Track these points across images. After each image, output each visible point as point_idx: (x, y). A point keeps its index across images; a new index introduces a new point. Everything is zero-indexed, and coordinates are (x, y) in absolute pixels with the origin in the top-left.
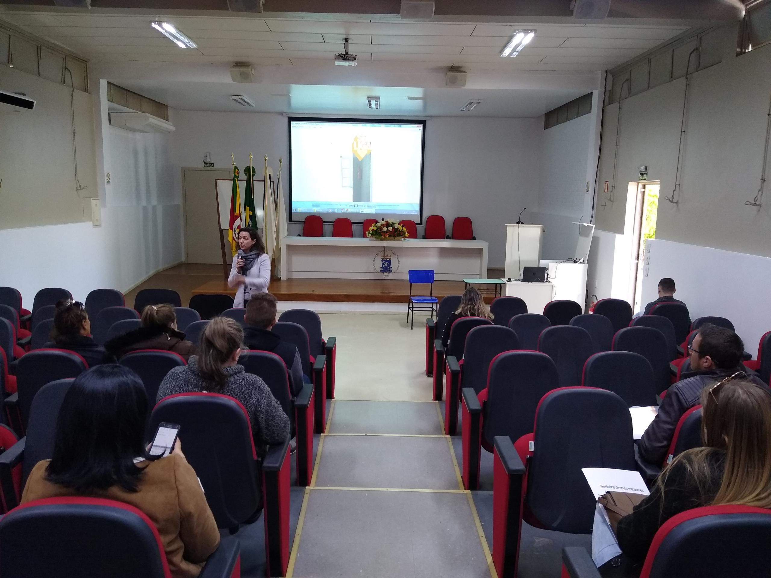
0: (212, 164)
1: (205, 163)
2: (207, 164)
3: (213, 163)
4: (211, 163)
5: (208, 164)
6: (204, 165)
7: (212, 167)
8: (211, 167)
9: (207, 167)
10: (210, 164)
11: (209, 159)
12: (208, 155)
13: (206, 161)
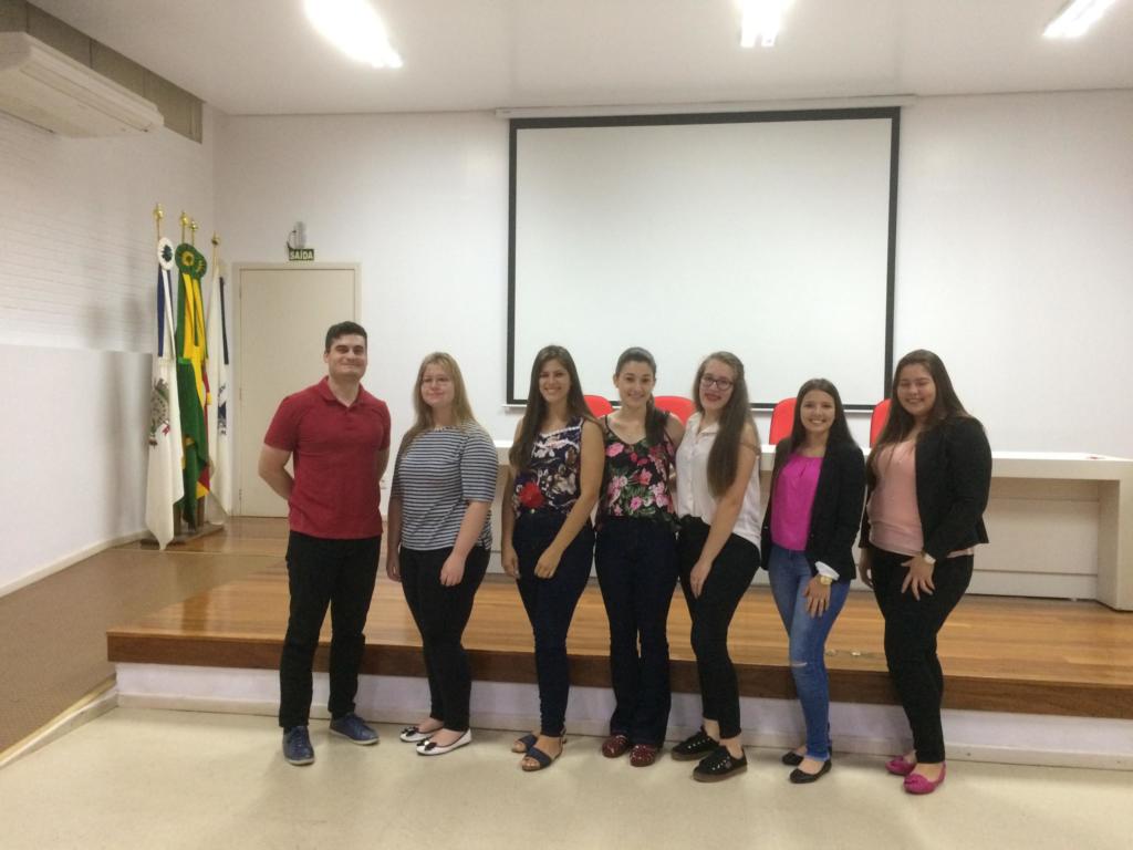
0: (310, 253)
1: (290, 249)
2: (297, 252)
3: (312, 251)
4: (308, 251)
5: (299, 253)
6: (290, 256)
7: (310, 259)
8: (307, 259)
9: (297, 259)
10: (305, 252)
11: (302, 239)
12: (299, 230)
13: (293, 246)
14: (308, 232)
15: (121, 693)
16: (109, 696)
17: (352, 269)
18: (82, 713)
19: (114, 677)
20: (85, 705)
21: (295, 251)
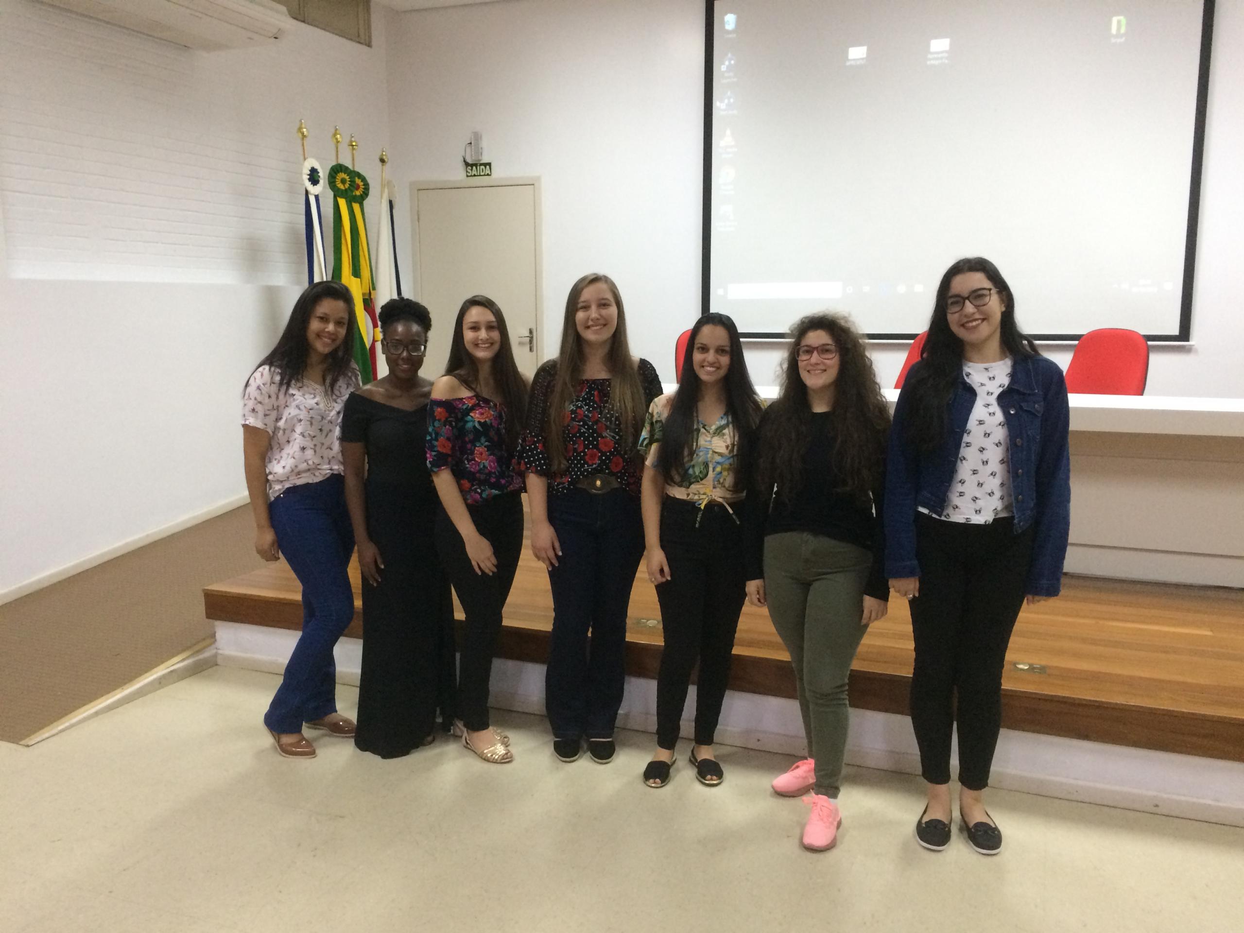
0: (488, 167)
1: (467, 164)
2: (474, 168)
3: (489, 164)
4: (485, 165)
5: (477, 168)
6: (467, 172)
7: (488, 175)
8: (485, 175)
9: (475, 175)
10: (482, 167)
11: (479, 151)
12: (474, 142)
13: (469, 161)
14: (485, 143)
15: (220, 652)
16: (207, 654)
17: (531, 184)
18: (172, 671)
19: (213, 636)
20: (176, 663)
21: (472, 165)
